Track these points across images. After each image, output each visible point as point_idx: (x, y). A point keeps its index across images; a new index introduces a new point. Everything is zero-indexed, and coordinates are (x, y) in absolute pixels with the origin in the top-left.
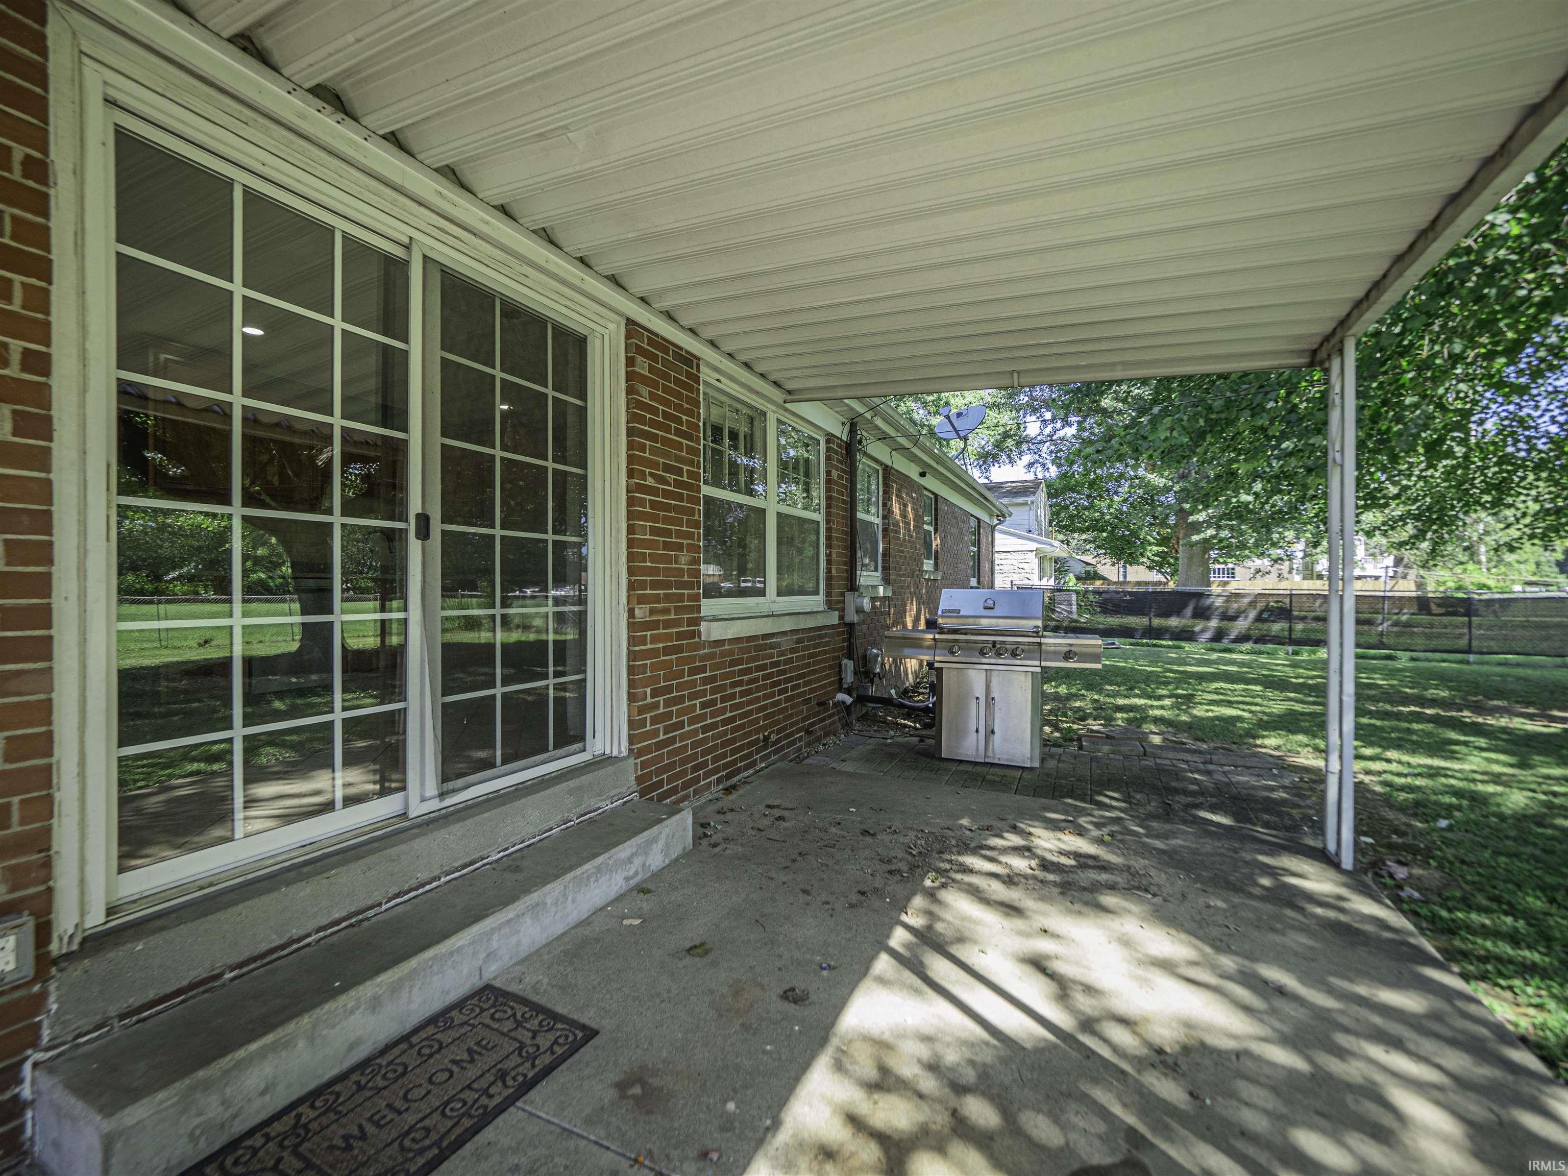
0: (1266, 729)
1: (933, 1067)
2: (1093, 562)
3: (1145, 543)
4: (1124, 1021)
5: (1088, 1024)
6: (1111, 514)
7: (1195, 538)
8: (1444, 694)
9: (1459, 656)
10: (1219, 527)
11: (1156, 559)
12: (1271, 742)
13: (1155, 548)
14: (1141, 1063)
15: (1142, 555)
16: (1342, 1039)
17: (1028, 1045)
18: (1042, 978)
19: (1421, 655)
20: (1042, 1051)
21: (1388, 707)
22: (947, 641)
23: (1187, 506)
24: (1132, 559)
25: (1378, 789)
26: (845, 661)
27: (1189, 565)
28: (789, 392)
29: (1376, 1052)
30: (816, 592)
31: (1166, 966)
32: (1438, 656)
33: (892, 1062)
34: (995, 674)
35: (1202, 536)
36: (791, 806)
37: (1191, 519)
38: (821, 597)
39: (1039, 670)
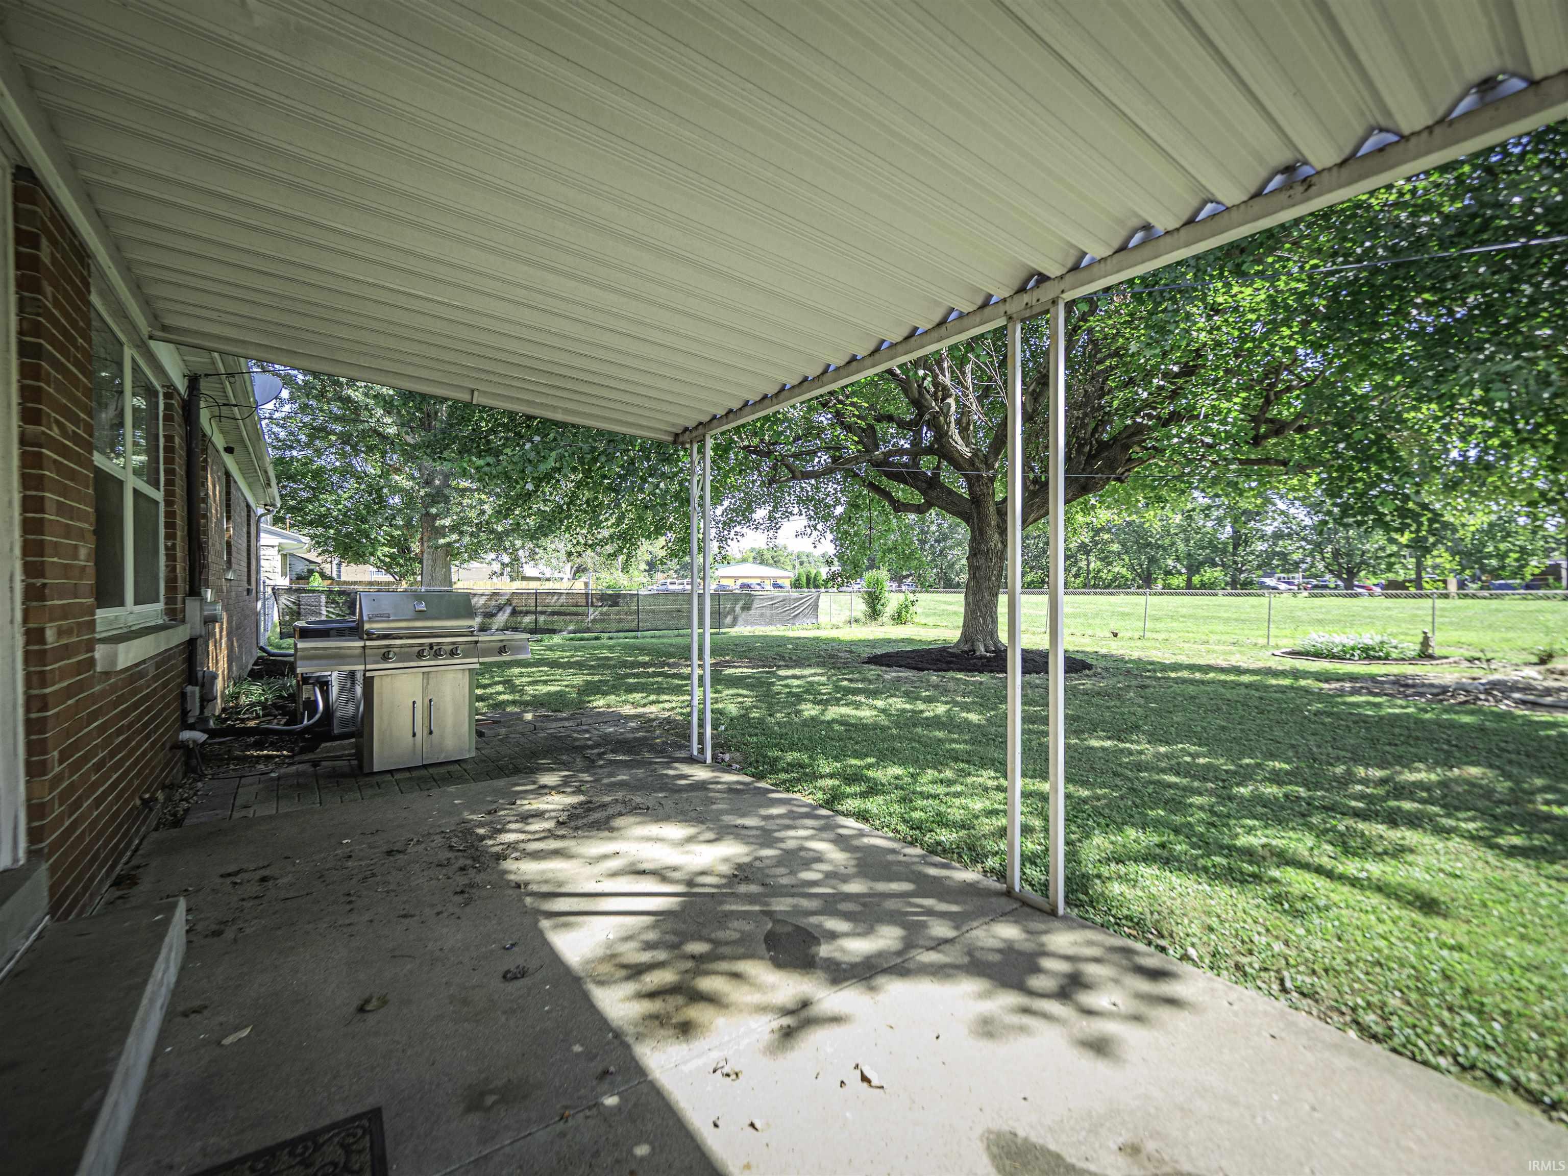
0: (588, 695)
1: (648, 946)
2: (319, 560)
3: (374, 543)
4: (703, 873)
5: (690, 883)
6: (339, 510)
7: (442, 541)
8: (647, 659)
9: (633, 634)
10: (461, 533)
11: (387, 560)
12: (599, 703)
13: (386, 549)
14: (729, 885)
15: (372, 554)
16: (777, 834)
17: (678, 908)
18: (648, 876)
19: (615, 635)
20: (684, 907)
21: (627, 671)
22: (379, 647)
23: (434, 511)
24: (359, 557)
25: (679, 718)
26: (189, 688)
27: (434, 567)
28: (165, 328)
29: (792, 833)
30: (157, 600)
31: (690, 839)
32: (622, 634)
33: (625, 960)
34: (431, 675)
35: (448, 540)
36: (266, 864)
37: (438, 523)
38: (160, 606)
39: (477, 666)
